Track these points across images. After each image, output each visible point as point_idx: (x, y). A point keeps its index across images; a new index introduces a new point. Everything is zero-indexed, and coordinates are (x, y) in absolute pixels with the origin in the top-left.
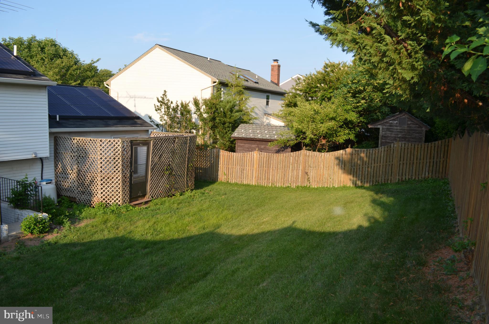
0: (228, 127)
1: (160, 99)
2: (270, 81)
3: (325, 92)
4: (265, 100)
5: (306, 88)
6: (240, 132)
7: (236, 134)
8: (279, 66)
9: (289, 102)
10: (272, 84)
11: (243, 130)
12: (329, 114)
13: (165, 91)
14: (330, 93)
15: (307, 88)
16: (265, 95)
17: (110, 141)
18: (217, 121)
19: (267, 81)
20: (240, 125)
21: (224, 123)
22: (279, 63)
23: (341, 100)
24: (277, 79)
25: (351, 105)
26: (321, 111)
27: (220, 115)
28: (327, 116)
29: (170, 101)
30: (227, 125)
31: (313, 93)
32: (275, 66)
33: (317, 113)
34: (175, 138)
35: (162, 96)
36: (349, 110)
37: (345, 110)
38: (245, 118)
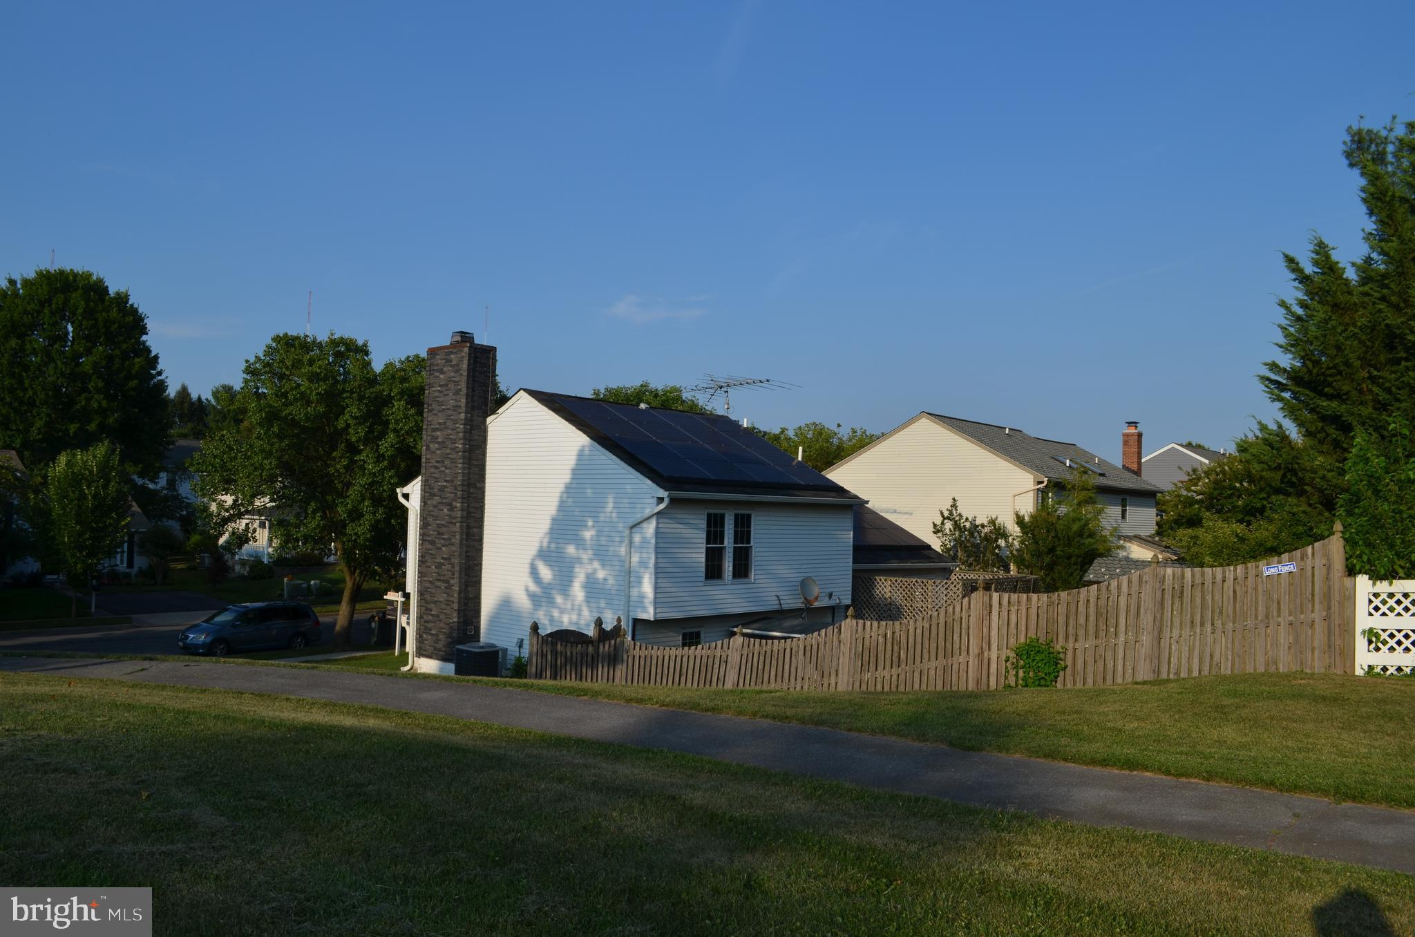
0: (1076, 564)
1: (946, 514)
2: (1120, 466)
3: (1251, 498)
4: (1119, 509)
5: (1212, 490)
6: (1100, 572)
7: (1091, 576)
8: (1140, 435)
9: (1179, 515)
10: (1128, 474)
11: (1103, 570)
12: (1266, 542)
13: (954, 499)
14: (1261, 499)
15: (1215, 489)
16: (1119, 498)
17: (946, 583)
18: (1058, 552)
19: (1116, 467)
20: (1096, 561)
21: (1069, 558)
22: (1140, 428)
23: (1286, 516)
24: (1136, 463)
25: (1305, 525)
26: (1249, 535)
27: (1061, 542)
28: (1261, 545)
29: (964, 518)
30: (1073, 559)
31: (1225, 498)
32: (1132, 435)
33: (1242, 540)
34: (1017, 582)
35: (950, 508)
36: (1302, 534)
37: (1295, 534)
38: (1101, 549)
